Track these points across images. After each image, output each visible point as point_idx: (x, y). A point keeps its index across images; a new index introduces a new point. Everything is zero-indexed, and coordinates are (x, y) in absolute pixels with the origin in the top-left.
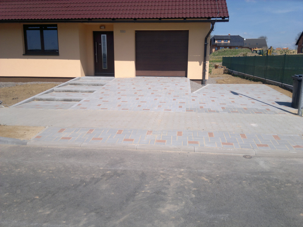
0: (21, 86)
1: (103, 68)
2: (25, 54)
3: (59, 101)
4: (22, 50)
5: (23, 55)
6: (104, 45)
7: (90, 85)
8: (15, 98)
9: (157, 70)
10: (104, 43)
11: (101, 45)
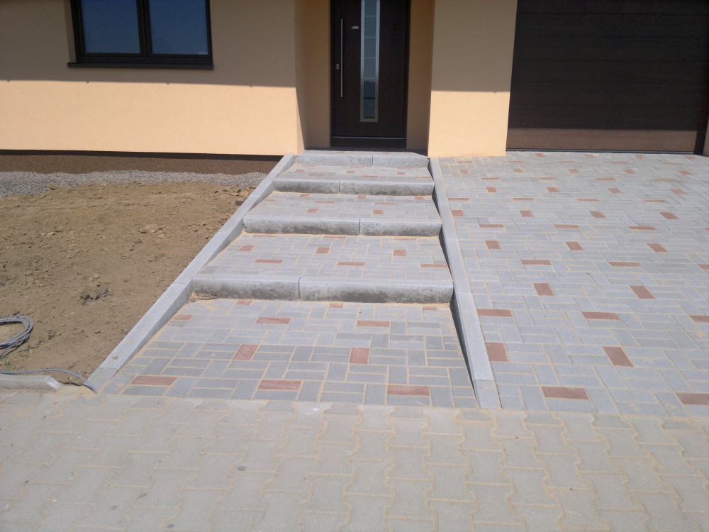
0: (70, 191)
1: (362, 120)
2: (75, 61)
3: (319, 299)
4: (63, 48)
5: (70, 65)
6: (370, 32)
7: (364, 192)
8: (93, 295)
9: (586, 127)
10: (370, 22)
11: (359, 30)
